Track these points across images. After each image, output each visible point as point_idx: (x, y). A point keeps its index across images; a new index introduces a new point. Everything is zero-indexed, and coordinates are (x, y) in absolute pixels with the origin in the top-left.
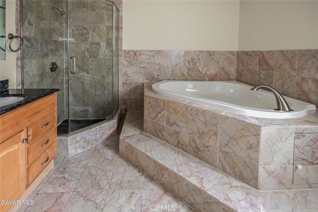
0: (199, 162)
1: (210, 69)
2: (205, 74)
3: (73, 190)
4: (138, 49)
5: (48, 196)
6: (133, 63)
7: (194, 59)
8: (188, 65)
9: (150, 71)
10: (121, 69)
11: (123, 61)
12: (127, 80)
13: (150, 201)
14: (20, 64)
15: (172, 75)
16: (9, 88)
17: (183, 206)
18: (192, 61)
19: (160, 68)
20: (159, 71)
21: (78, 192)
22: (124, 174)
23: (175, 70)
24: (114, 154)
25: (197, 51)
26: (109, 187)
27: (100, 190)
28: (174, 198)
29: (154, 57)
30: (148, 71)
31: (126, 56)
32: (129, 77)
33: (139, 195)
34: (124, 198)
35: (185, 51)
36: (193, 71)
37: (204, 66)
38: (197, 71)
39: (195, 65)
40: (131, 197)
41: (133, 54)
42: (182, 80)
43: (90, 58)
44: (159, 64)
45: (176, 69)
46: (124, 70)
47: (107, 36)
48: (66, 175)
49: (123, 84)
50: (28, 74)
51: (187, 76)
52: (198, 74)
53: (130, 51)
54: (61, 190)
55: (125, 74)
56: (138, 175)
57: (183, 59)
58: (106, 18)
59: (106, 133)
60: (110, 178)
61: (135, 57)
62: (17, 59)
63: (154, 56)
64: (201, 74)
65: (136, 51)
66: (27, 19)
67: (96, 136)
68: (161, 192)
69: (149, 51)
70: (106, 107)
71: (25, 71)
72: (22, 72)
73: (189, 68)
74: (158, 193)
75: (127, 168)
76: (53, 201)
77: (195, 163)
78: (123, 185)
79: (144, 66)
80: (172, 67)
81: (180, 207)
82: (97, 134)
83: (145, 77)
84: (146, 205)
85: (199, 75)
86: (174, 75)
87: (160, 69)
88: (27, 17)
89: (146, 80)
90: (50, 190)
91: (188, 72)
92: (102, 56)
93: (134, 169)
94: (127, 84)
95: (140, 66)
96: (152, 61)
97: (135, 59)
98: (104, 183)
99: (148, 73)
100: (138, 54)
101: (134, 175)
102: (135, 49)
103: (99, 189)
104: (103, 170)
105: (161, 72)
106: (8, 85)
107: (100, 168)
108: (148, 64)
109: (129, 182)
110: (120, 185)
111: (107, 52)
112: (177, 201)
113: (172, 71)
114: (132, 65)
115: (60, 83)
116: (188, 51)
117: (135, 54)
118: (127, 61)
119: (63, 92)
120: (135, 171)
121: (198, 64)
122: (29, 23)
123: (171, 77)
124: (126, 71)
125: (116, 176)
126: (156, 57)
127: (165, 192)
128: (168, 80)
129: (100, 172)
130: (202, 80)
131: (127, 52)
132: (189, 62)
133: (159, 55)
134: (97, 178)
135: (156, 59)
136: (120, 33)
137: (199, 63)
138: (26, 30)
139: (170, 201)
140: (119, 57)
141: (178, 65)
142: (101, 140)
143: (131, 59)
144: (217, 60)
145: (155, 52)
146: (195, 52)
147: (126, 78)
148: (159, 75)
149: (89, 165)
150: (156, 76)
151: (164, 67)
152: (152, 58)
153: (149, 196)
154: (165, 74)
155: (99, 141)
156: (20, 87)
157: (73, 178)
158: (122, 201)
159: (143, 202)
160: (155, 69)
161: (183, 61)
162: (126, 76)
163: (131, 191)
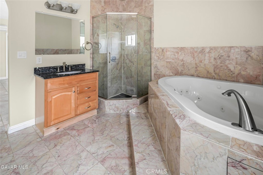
0: (158, 150)
1: (247, 68)
2: (238, 74)
3: (93, 128)
4: (165, 46)
5: (84, 125)
6: (161, 58)
7: (222, 56)
8: (214, 63)
9: (175, 66)
10: (153, 63)
11: (154, 57)
12: (157, 72)
13: (116, 155)
14: (92, 56)
15: (196, 71)
16: (86, 68)
17: (130, 172)
18: (220, 58)
19: (183, 63)
20: (183, 66)
21: (94, 130)
22: (120, 134)
23: (198, 67)
24: (126, 121)
25: (226, 47)
26: (106, 136)
27: (102, 135)
28: (130, 164)
29: (178, 54)
30: (173, 66)
31: (156, 52)
32: (158, 69)
33: (115, 148)
34: (107, 145)
35: (210, 47)
36: (221, 69)
37: (236, 64)
38: (226, 70)
39: (223, 62)
40: (110, 146)
41: (161, 50)
42: (208, 78)
43: (135, 53)
44: (182, 60)
45: (200, 66)
46: (155, 63)
47: (144, 37)
48: (97, 120)
49: (154, 74)
50: (96, 62)
51: (213, 74)
52: (229, 73)
53: (159, 48)
54: (89, 125)
55: (156, 67)
56: (126, 139)
57: (208, 56)
58: (143, 25)
59: (130, 106)
60: (111, 132)
61: (163, 53)
62: (91, 54)
63: (178, 52)
64: (232, 73)
65: (163, 48)
66: (96, 33)
67: (123, 107)
68: (127, 155)
69: (174, 48)
70: (144, 90)
71: (94, 60)
72: (93, 61)
73: (215, 66)
74: (124, 155)
75: (124, 132)
76: (83, 128)
77: (155, 149)
78: (113, 139)
79: (169, 61)
80: (196, 64)
81: (128, 171)
82: (123, 105)
83: (171, 71)
84: (112, 155)
85: (230, 75)
86: (198, 72)
87: (183, 65)
88: (96, 32)
89: (172, 74)
90: (86, 123)
91: (214, 70)
92: (141, 53)
93: (127, 135)
94: (157, 75)
95: (167, 61)
96: (176, 57)
97: (162, 55)
98: (106, 133)
99: (173, 67)
100: (165, 51)
101: (124, 138)
102: (163, 46)
103: (102, 133)
104: (112, 126)
105: (185, 67)
106: (85, 67)
107: (112, 124)
108: (173, 59)
109: (118, 139)
110: (111, 138)
111: (144, 49)
112: (130, 167)
113: (196, 68)
114: (160, 60)
115: (119, 69)
116: (214, 47)
117: (163, 50)
118: (157, 56)
119: (121, 75)
120: (126, 136)
121: (227, 62)
122: (97, 35)
123: (195, 73)
124: (156, 64)
125: (115, 133)
126: (179, 53)
127: (129, 157)
128: (192, 76)
129: (110, 126)
130: (233, 81)
131: (157, 49)
132: (216, 59)
133: (183, 51)
134: (106, 128)
135: (179, 55)
136: (152, 35)
137: (230, 60)
138: (96, 39)
139: (126, 163)
140: (152, 53)
141: (203, 61)
142: (127, 110)
143: (160, 55)
144: (258, 58)
145: (179, 49)
146: (222, 48)
147: (156, 70)
148: (183, 70)
149: (109, 121)
150: (180, 71)
151: (188, 63)
152: (176, 54)
153: (118, 153)
154: (189, 70)
155: (125, 110)
156: (91, 68)
157: (98, 123)
158: (104, 145)
159: (112, 153)
160: (179, 65)
161: (208, 58)
162: (156, 69)
163: (113, 144)
